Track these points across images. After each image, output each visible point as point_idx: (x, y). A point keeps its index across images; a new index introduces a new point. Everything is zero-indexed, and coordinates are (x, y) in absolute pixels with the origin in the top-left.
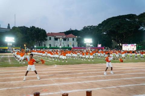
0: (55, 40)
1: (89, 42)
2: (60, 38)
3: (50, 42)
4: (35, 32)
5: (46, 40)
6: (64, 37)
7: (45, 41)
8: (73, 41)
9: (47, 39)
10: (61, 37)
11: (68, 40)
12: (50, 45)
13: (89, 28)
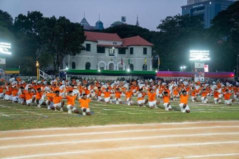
0: (98, 52)
3: (88, 56)
6: (119, 43)
8: (145, 56)
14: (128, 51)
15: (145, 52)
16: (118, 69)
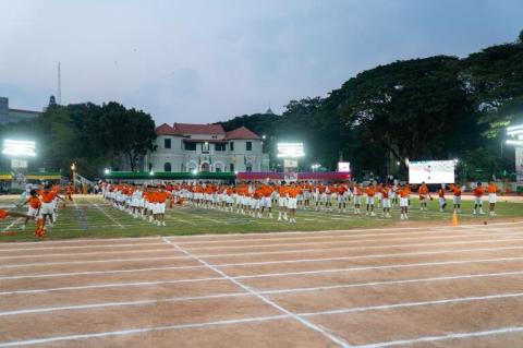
0: (186, 149)
1: (294, 156)
2: (202, 142)
3: (167, 155)
4: (110, 123)
5: (154, 149)
6: (221, 137)
7: (149, 151)
8: (248, 152)
9: (156, 146)
10: (210, 137)
11: (232, 149)
12: (168, 167)
13: (306, 105)
14: (228, 147)
15: (249, 147)
16: (214, 171)
